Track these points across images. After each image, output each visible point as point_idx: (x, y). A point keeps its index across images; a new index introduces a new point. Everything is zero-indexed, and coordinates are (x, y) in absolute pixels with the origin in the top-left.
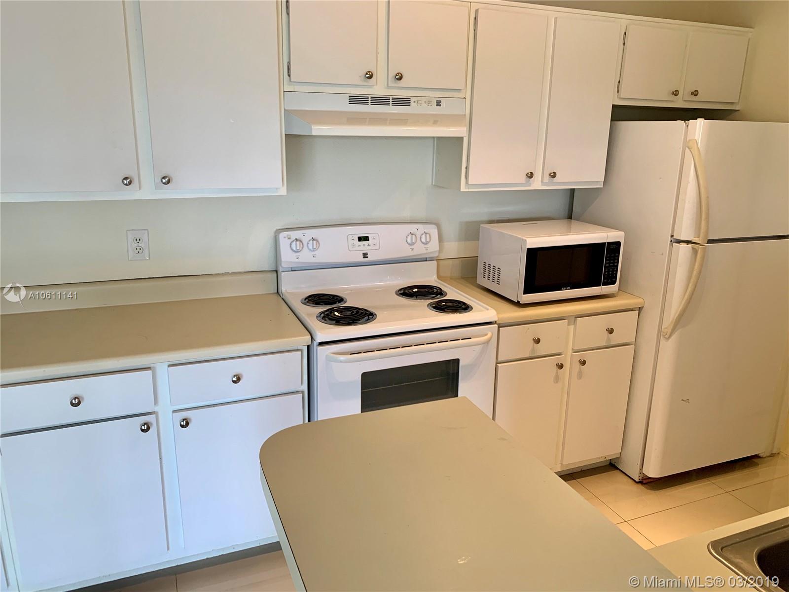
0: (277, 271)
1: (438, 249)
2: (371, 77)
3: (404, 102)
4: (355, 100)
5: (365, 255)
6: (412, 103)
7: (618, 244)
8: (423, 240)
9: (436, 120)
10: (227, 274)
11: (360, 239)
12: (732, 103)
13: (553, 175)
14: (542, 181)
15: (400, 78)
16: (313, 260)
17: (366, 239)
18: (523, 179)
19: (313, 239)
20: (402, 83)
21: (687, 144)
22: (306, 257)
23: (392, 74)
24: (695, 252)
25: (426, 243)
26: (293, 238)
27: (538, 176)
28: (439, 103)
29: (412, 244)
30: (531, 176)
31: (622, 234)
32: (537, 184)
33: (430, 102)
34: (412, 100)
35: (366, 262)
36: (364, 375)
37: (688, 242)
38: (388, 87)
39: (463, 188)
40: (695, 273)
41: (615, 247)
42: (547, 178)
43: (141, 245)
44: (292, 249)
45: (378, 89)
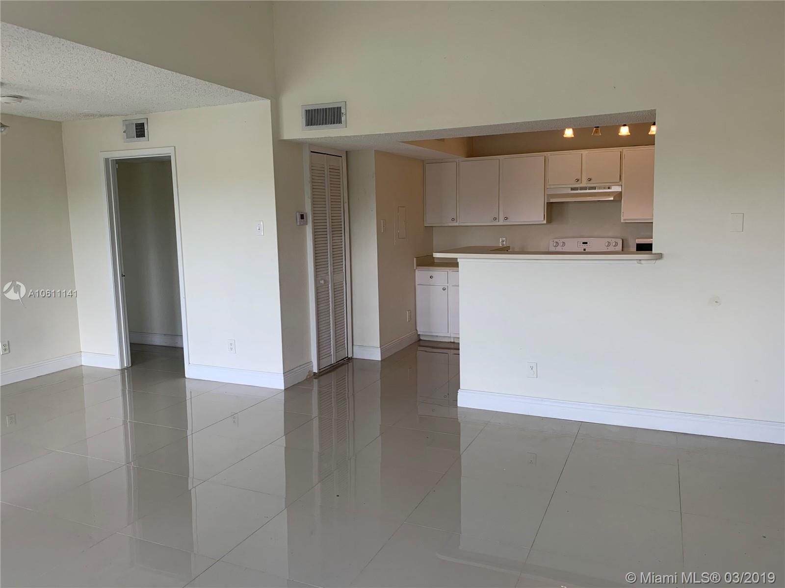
2: (579, 181)
3: (594, 188)
4: (572, 189)
5: (585, 249)
6: (597, 189)
8: (614, 245)
9: (609, 194)
15: (590, 180)
16: (562, 250)
17: (586, 243)
19: (563, 242)
20: (591, 182)
23: (586, 179)
26: (555, 242)
28: (609, 188)
29: (608, 246)
33: (604, 188)
38: (585, 183)
39: (622, 222)
44: (554, 245)
45: (582, 184)
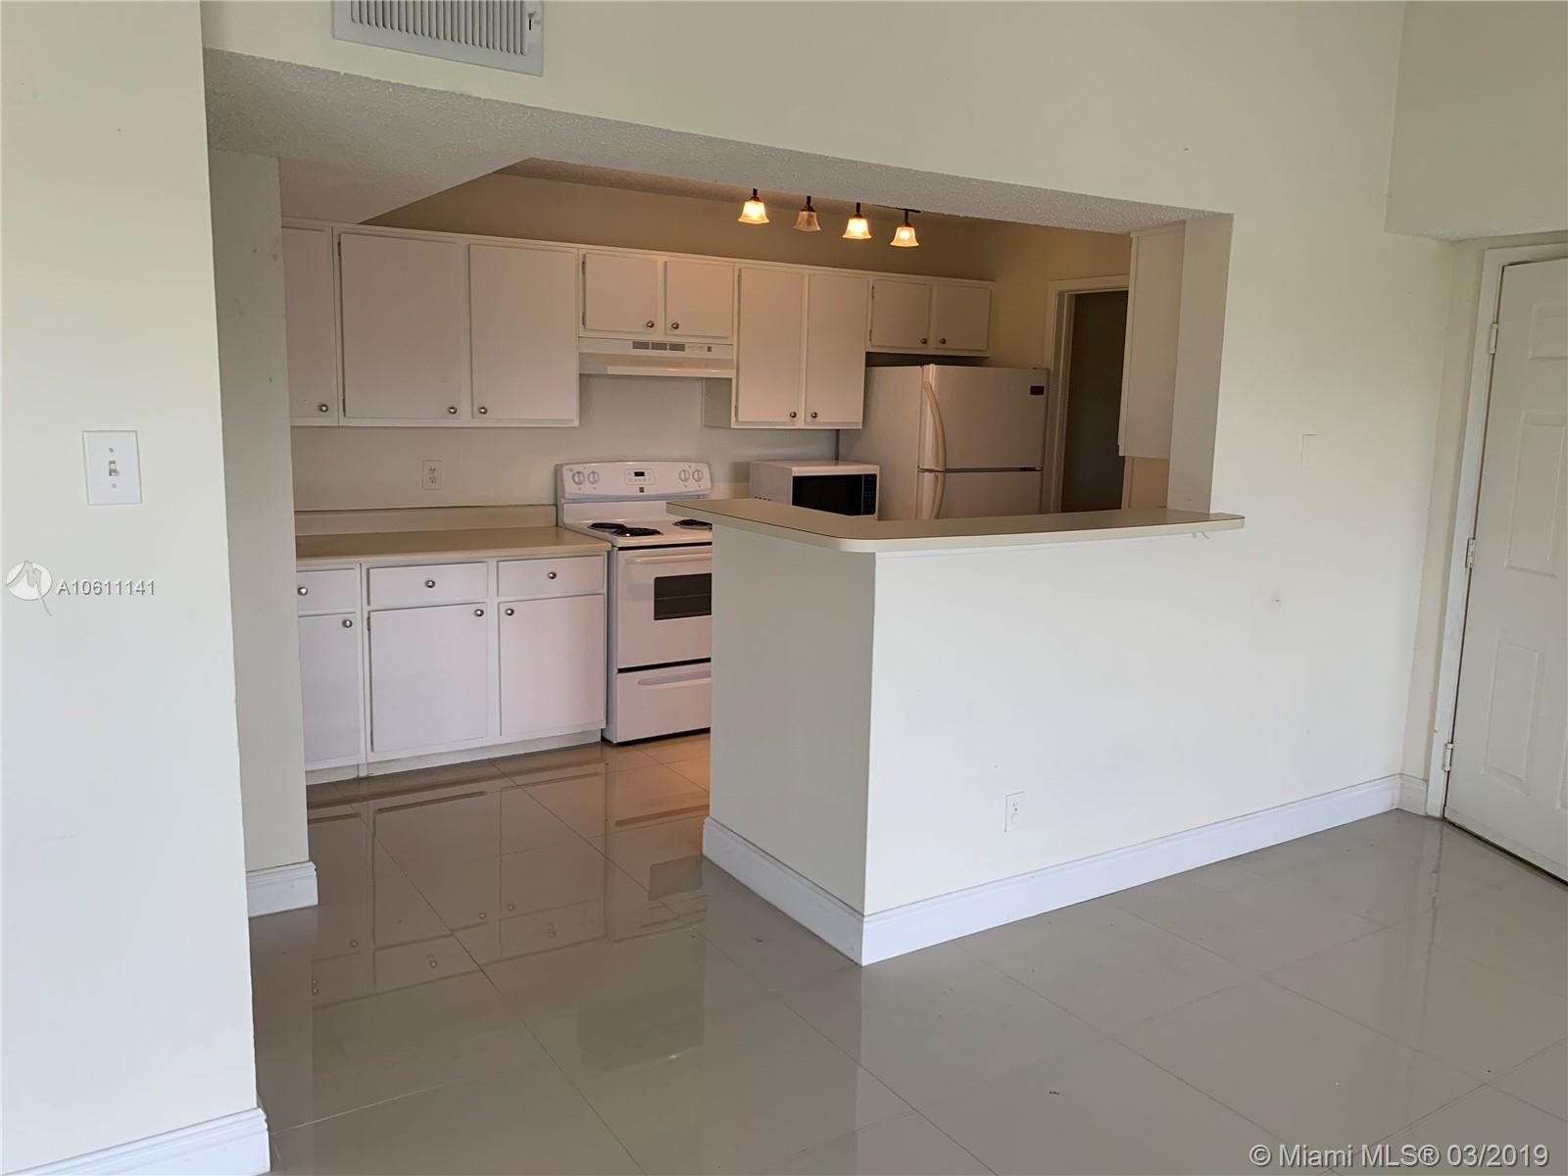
0: (556, 506)
1: (709, 487)
2: (652, 326)
3: (680, 347)
4: (638, 345)
5: (642, 490)
6: (687, 350)
7: (874, 476)
8: (696, 477)
9: (707, 364)
10: (510, 506)
11: (637, 474)
12: (982, 351)
13: (815, 416)
14: (805, 421)
15: (677, 327)
16: (595, 492)
17: (642, 474)
18: (787, 419)
19: (594, 473)
20: (677, 331)
21: (925, 386)
22: (587, 489)
23: (669, 325)
24: (936, 477)
25: (699, 480)
26: (575, 471)
27: (801, 415)
28: (709, 349)
29: (686, 480)
30: (794, 415)
31: (877, 467)
32: (800, 423)
33: (701, 348)
34: (686, 346)
35: (642, 496)
36: (657, 580)
37: (930, 471)
38: (666, 334)
39: (733, 426)
40: (937, 500)
41: (871, 479)
42: (809, 419)
43: (436, 475)
44: (575, 481)
45: (657, 336)
